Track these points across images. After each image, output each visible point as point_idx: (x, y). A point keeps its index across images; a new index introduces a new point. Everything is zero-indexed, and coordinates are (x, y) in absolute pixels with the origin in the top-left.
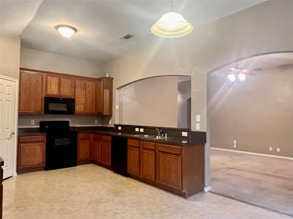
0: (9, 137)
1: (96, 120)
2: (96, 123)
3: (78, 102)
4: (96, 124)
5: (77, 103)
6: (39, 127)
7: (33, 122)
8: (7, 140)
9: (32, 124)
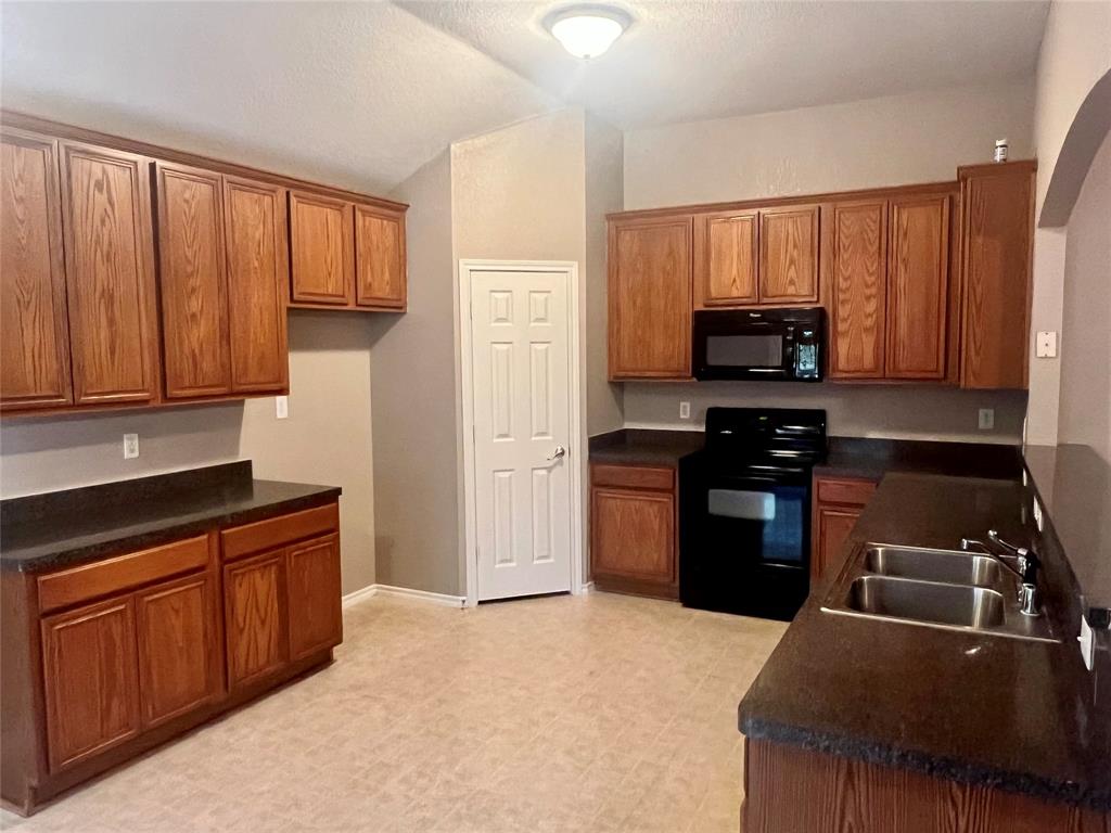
0: (551, 463)
1: (982, 412)
2: (982, 425)
3: (845, 320)
4: (985, 432)
5: (841, 327)
6: (702, 429)
7: (685, 408)
8: (544, 472)
9: (682, 416)
